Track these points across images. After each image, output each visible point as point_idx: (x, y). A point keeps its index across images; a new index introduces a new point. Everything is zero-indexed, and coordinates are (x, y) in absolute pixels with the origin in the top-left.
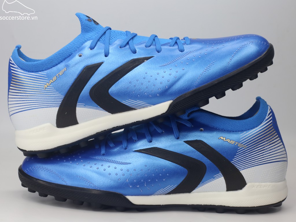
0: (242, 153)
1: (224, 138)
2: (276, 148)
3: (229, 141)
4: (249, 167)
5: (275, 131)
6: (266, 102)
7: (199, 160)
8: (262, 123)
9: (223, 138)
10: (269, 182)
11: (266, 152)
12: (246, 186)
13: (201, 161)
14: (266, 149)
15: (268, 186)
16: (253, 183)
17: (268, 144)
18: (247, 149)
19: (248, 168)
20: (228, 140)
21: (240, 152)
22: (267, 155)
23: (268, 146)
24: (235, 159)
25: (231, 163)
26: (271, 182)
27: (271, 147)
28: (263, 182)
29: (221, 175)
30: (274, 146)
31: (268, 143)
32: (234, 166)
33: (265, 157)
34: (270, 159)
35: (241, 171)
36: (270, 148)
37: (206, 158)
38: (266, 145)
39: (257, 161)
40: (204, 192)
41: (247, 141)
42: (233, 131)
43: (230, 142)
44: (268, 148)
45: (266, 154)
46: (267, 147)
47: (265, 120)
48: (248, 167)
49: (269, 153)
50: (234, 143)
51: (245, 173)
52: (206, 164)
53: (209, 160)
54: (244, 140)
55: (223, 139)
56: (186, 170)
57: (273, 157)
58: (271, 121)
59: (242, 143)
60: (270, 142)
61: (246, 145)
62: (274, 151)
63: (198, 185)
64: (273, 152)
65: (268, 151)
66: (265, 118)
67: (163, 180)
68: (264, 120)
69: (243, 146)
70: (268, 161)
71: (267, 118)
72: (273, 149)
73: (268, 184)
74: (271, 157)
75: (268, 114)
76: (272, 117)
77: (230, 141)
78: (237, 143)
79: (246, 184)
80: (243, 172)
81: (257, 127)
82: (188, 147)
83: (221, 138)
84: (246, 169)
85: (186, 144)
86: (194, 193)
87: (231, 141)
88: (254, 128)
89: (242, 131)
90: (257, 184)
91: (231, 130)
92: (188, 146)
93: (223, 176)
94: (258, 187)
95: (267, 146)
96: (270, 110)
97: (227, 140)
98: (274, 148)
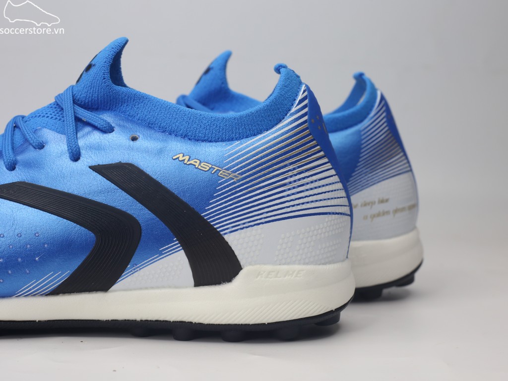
0: (229, 193)
1: (187, 158)
2: (316, 181)
3: (197, 165)
4: (247, 227)
5: (314, 142)
6: (298, 77)
7: (124, 209)
8: (280, 121)
9: (183, 156)
10: (299, 264)
11: (289, 189)
12: (241, 273)
13: (128, 212)
14: (290, 183)
15: (295, 273)
16: (258, 266)
17: (295, 172)
18: (241, 182)
19: (245, 230)
20: (196, 162)
21: (224, 191)
22: (293, 197)
23: (295, 175)
24: (210, 207)
25: (202, 217)
26: (304, 264)
27: (304, 178)
28: (284, 264)
29: (179, 247)
30: (312, 175)
31: (294, 169)
32: (209, 223)
33: (288, 201)
34: (299, 207)
35: (226, 237)
36: (299, 180)
37: (139, 206)
38: (290, 173)
39: (267, 212)
40: (141, 289)
41: (241, 162)
42: (211, 141)
43: (199, 167)
44: (295, 181)
45: (288, 195)
46: (292, 179)
47: (288, 115)
48: (245, 226)
49: (298, 193)
50: (208, 168)
51: (236, 240)
52: (140, 220)
53: (146, 211)
54: (233, 160)
55: (184, 160)
56: (92, 235)
57: (308, 203)
58: (306, 118)
59: (227, 169)
60: (299, 167)
61: (239, 174)
62: (311, 189)
63: (123, 272)
64: (307, 190)
65: (294, 188)
66: (290, 110)
67: (35, 260)
68: (286, 115)
69: (231, 176)
70: (294, 211)
71: (294, 110)
72: (308, 184)
73: (297, 267)
74: (303, 204)
75: (297, 102)
76: (309, 109)
77: (200, 164)
78: (216, 168)
79: (242, 269)
80: (231, 239)
81: (267, 131)
82: (100, 181)
83: (178, 158)
84: (239, 231)
85: (95, 174)
86: (115, 291)
87: (202, 165)
88: (260, 132)
89: (231, 139)
90: (269, 267)
91: (206, 138)
92: (100, 177)
93: (183, 249)
94: (270, 276)
95: (291, 176)
96: (304, 91)
97: (192, 162)
98: (312, 182)
